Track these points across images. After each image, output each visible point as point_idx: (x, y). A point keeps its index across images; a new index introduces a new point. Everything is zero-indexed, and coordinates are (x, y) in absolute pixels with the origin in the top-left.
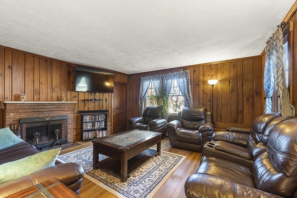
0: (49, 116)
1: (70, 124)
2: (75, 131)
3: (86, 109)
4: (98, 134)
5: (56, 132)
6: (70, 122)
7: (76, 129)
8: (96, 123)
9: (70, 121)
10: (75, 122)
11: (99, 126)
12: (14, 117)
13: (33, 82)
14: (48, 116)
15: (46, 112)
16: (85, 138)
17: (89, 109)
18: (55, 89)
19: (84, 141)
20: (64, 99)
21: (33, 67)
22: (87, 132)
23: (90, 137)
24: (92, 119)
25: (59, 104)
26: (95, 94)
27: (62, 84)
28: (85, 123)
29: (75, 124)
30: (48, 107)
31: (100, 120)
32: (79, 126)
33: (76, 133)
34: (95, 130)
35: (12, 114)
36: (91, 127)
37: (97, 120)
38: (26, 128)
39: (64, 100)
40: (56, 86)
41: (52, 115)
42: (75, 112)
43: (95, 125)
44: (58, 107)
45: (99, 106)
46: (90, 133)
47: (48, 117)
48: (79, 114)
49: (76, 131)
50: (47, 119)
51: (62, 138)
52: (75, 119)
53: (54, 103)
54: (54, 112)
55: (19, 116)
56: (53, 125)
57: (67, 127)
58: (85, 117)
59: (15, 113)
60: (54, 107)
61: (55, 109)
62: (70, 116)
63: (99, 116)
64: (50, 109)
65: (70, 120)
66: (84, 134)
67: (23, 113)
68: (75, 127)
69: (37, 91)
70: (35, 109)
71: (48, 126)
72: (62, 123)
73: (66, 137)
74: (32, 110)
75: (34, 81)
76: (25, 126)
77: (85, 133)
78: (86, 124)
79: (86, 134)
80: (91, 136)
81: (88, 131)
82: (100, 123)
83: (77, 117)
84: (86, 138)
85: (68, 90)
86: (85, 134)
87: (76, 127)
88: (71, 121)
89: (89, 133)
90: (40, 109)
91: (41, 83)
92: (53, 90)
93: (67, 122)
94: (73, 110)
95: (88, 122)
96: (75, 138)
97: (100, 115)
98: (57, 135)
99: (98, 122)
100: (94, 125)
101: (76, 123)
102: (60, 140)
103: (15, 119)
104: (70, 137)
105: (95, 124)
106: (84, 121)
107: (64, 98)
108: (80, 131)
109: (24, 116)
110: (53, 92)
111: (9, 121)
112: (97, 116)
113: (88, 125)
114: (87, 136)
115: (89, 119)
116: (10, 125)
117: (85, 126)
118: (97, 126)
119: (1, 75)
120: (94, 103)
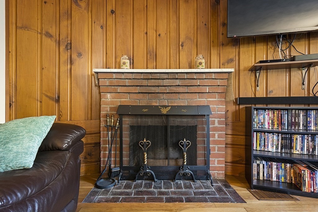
0: (170, 105)
1: (216, 129)
2: (229, 151)
3: (261, 93)
4: (307, 179)
5: (183, 146)
6: (216, 124)
7: (233, 145)
8: (295, 136)
9: (215, 122)
10: (230, 127)
11: (308, 150)
12: (112, 103)
13: (145, 35)
14: (167, 105)
15: (165, 96)
16: (258, 179)
17: (272, 92)
18: (184, 44)
19: (256, 187)
20: (200, 64)
21: (146, 5)
22: (264, 162)
23: (274, 179)
24: (281, 123)
25: (189, 76)
27: (198, 32)
28: (257, 131)
29: (230, 132)
30: (166, 82)
31: (312, 128)
32: (242, 140)
33: (233, 156)
34: (292, 162)
35: (109, 95)
36: (277, 148)
37: (301, 127)
38: (130, 126)
39: (200, 67)
40: (187, 38)
41: (175, 102)
42: (228, 99)
43: (294, 144)
44: (187, 82)
45: (306, 83)
46: (274, 167)
47: (166, 107)
48: (241, 107)
49: (232, 150)
50: (164, 111)
51: (198, 162)
52: (230, 119)
54: (181, 96)
55: (119, 100)
56: (178, 127)
57: (208, 136)
58: (257, 114)
59: (113, 94)
60: (178, 82)
61: (181, 89)
62: (217, 110)
63: (306, 116)
64: (172, 88)
65: (216, 120)
66: (255, 165)
67: (125, 94)
68: (229, 140)
69: (152, 53)
70: (144, 87)
71: (166, 127)
72: (196, 126)
73: (207, 162)
74: (138, 89)
75: (147, 33)
76: (127, 121)
77: (258, 162)
78: (261, 137)
79: (261, 166)
80: (278, 177)
81: (269, 159)
82: (313, 140)
83: (236, 114)
84: (261, 178)
85: (213, 46)
86: (258, 165)
87: (232, 141)
88: (220, 123)
89: (271, 167)
91: (159, 35)
93: (207, 123)
94: (224, 94)
95: (269, 132)
96: (229, 168)
98: (185, 153)
99: (303, 134)
100: (288, 144)
101: (233, 130)
102: (194, 167)
103: (113, 106)
104: (216, 165)
105: (291, 140)
106: (255, 126)
107: (200, 61)
108: (242, 152)
109: (126, 100)
111: (106, 109)
112: (301, 115)
113: (266, 141)
114: (265, 175)
115: (270, 121)
116: (106, 116)
117: (258, 141)
118: (302, 149)
119: (102, 27)
120: (287, 74)
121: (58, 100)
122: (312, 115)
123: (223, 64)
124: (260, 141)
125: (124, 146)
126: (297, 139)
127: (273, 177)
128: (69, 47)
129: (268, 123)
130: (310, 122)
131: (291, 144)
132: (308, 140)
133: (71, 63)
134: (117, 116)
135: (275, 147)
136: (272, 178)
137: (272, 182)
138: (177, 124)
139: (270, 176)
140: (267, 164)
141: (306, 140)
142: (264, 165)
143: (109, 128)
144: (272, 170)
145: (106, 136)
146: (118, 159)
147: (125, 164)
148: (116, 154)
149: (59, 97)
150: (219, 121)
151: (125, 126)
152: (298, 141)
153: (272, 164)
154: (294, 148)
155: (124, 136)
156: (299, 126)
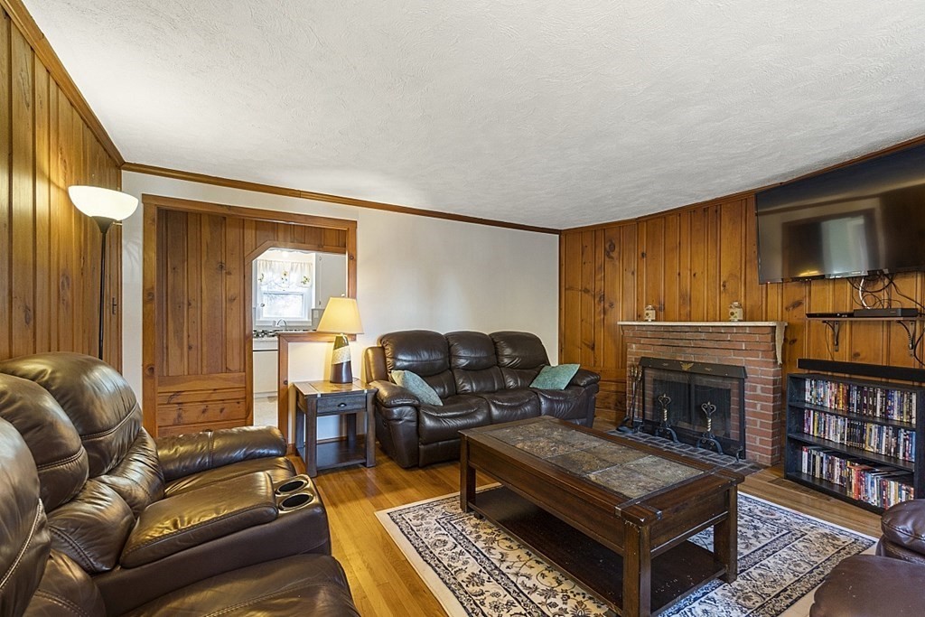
0: (693, 361)
1: (758, 398)
5: (707, 410)
6: (759, 392)
8: (868, 426)
9: (756, 389)
11: (888, 449)
12: (637, 353)
14: (689, 360)
18: (727, 284)
20: (734, 314)
21: (678, 242)
22: (823, 455)
23: (836, 481)
24: (848, 402)
26: (891, 282)
27: (748, 266)
28: (814, 410)
30: (688, 335)
31: (895, 417)
35: (634, 346)
36: (842, 439)
37: (878, 414)
38: (653, 379)
39: (732, 318)
40: (732, 275)
41: (702, 359)
43: (866, 437)
44: (714, 336)
46: (837, 464)
47: (688, 362)
50: (686, 368)
53: (700, 326)
54: (707, 351)
55: (643, 351)
56: (705, 387)
57: (742, 405)
58: (816, 385)
59: (638, 345)
60: (703, 336)
61: (708, 344)
62: (761, 374)
63: (886, 398)
64: (697, 342)
65: (759, 386)
67: (648, 346)
71: (689, 385)
72: (729, 390)
73: (742, 437)
75: (679, 274)
76: (650, 374)
78: (820, 419)
79: (818, 459)
80: (841, 479)
81: (830, 452)
82: (896, 435)
84: (818, 476)
86: (815, 457)
88: (763, 390)
89: (831, 463)
90: (676, 341)
91: (694, 275)
92: (722, 288)
93: (742, 388)
95: (831, 414)
97: (896, 395)
98: (708, 418)
99: (881, 424)
100: (856, 433)
103: (637, 357)
105: (863, 431)
106: (813, 403)
109: (650, 352)
110: (723, 295)
111: (631, 360)
112: (879, 395)
113: (827, 426)
114: (824, 472)
115: (833, 399)
116: (630, 366)
117: (816, 424)
118: (879, 446)
119: (633, 273)
120: (885, 329)
121: (593, 348)
122: (896, 399)
123: (786, 309)
124: (818, 424)
125: (647, 399)
126: (871, 430)
127: (836, 477)
128: (603, 298)
129: (830, 400)
130: (892, 408)
131: (862, 435)
132: (887, 434)
133: (604, 313)
134: (640, 368)
135: (839, 435)
136: (833, 478)
137: (832, 485)
138: (705, 384)
139: (831, 475)
140: (827, 458)
141: (884, 434)
142: (822, 458)
143: (634, 378)
144: (833, 468)
145: (631, 386)
146: (641, 411)
147: (648, 418)
148: (639, 405)
149: (594, 345)
150: (762, 388)
151: (647, 378)
152: (873, 433)
153: (833, 460)
154: (867, 442)
155: (646, 388)
156: (875, 410)
